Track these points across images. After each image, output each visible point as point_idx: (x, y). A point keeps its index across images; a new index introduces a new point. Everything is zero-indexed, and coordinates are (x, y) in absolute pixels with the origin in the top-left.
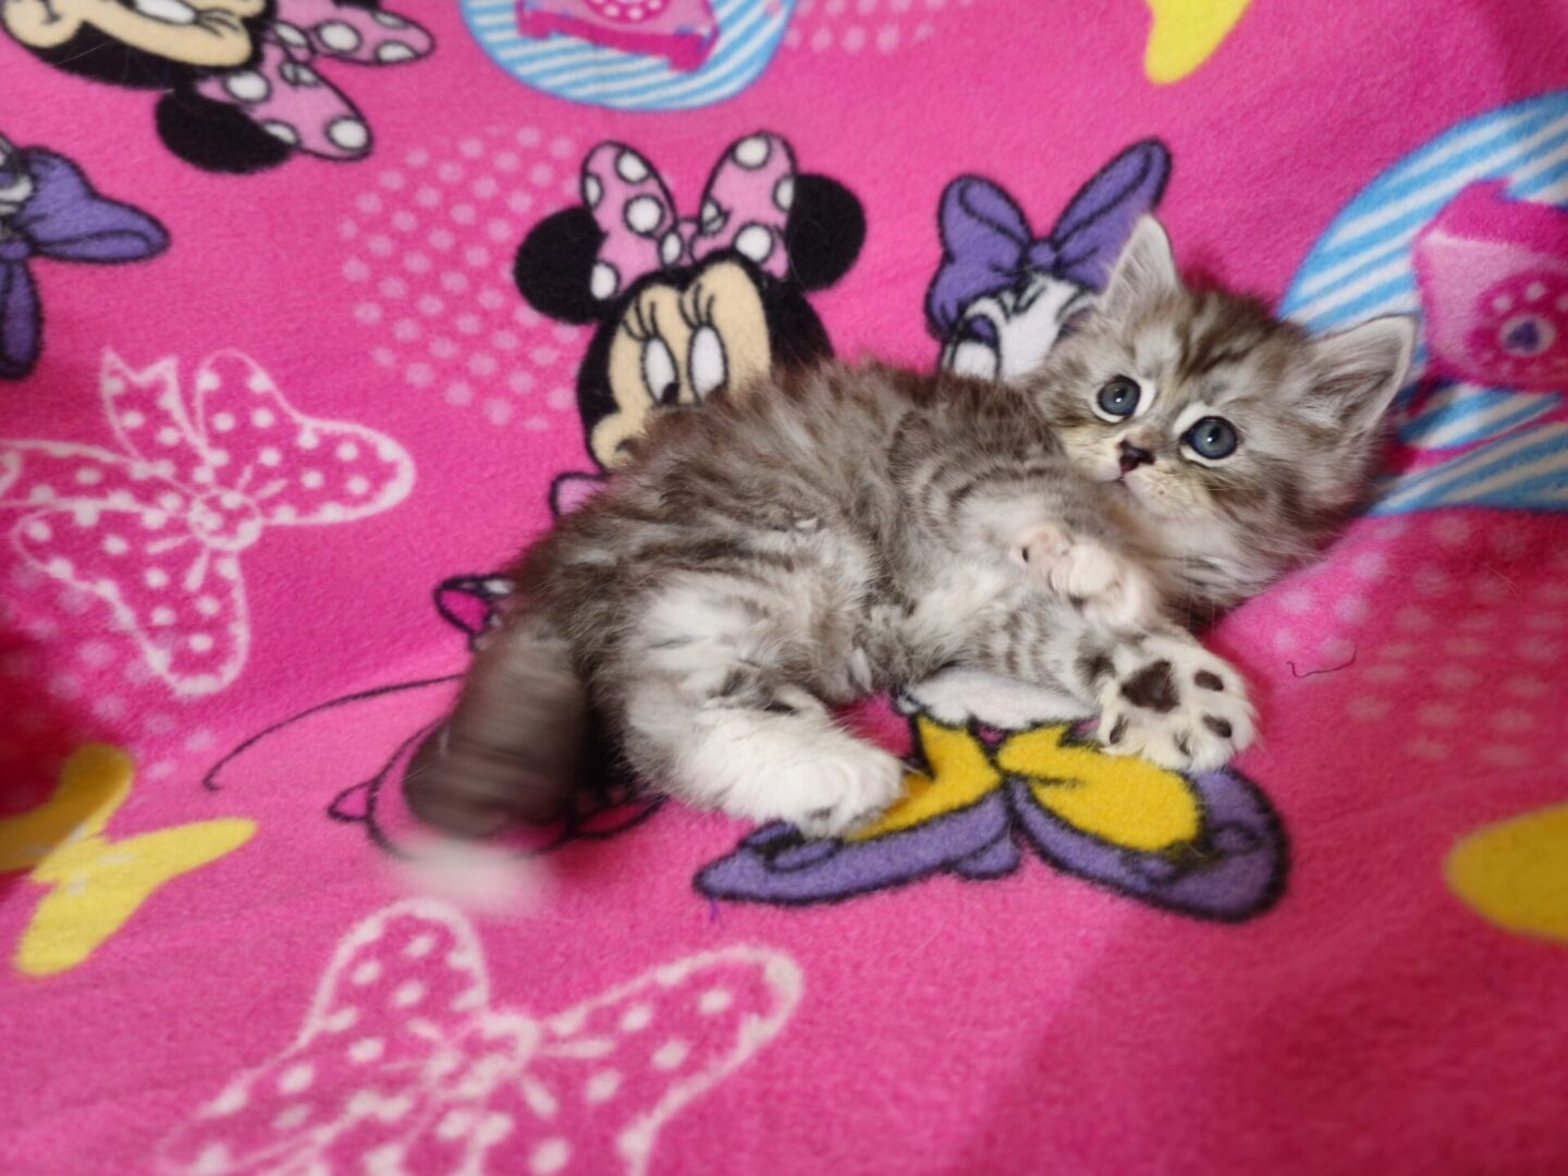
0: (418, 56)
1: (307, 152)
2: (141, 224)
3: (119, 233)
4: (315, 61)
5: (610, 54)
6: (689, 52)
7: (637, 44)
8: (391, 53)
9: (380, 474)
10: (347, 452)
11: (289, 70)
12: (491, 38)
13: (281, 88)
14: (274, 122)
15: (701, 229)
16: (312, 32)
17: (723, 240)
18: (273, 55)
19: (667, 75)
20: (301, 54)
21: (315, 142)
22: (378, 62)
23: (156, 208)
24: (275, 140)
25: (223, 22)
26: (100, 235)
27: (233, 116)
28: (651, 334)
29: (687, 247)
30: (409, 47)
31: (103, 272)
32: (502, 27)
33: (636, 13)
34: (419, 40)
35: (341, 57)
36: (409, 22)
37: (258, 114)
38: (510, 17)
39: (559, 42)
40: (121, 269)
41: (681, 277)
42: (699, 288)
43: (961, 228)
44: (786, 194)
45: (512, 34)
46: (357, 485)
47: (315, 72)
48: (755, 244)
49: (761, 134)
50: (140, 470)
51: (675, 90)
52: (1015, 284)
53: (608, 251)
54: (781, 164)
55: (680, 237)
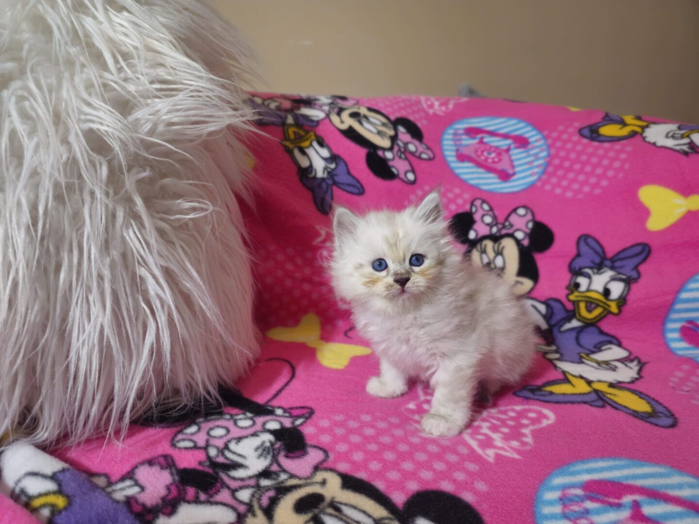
0: (430, 159)
1: (400, 179)
2: (359, 186)
3: (354, 186)
4: (405, 152)
5: (481, 170)
6: (505, 176)
7: (490, 169)
8: (424, 156)
11: (399, 153)
12: (449, 159)
13: (397, 158)
14: (394, 167)
15: (504, 227)
16: (406, 144)
17: (510, 231)
18: (396, 148)
19: (497, 181)
20: (403, 150)
21: (402, 176)
22: (420, 158)
23: (363, 182)
24: (393, 173)
25: (386, 136)
26: (349, 185)
27: (384, 162)
28: (483, 251)
29: (499, 230)
30: (428, 155)
31: (348, 195)
32: (452, 156)
33: (490, 161)
34: (431, 155)
35: (412, 154)
36: (429, 148)
37: (391, 163)
38: (454, 153)
39: (467, 164)
40: (353, 196)
41: (496, 239)
42: (500, 244)
43: (584, 248)
44: (530, 225)
45: (454, 159)
47: (405, 156)
48: (520, 235)
49: (524, 207)
51: (499, 186)
52: (599, 267)
53: (476, 226)
54: (529, 217)
55: (497, 227)
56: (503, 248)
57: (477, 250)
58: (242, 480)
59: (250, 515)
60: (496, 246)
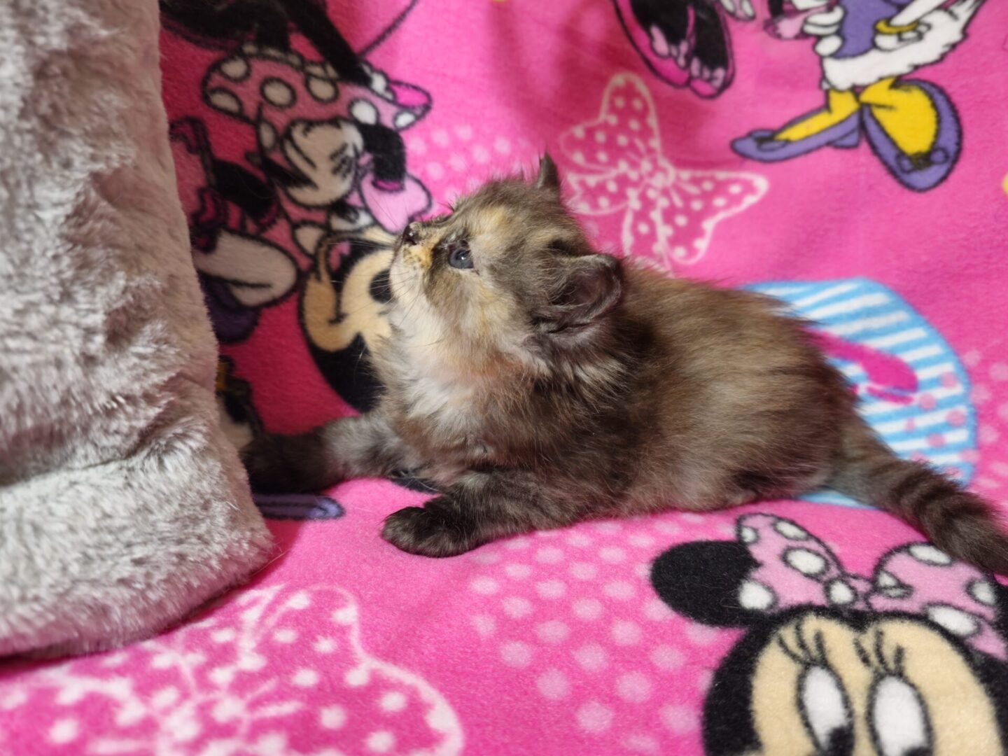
58: (308, 207)
59: (313, 276)
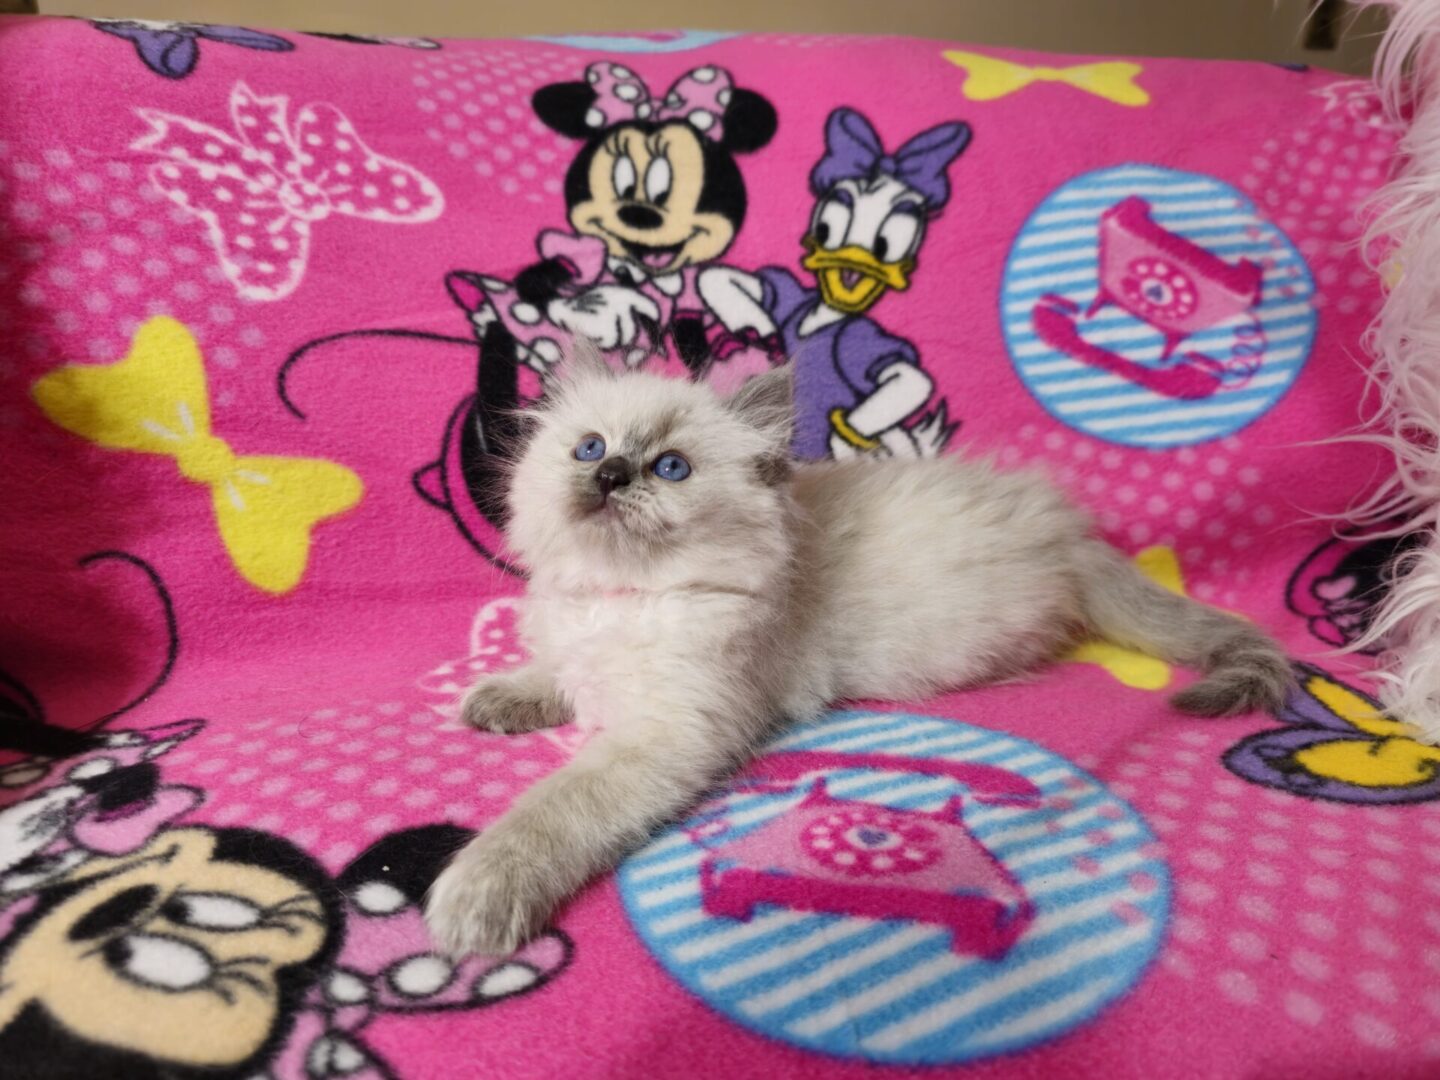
9: (419, 200)
10: (399, 181)
15: (666, 104)
17: (681, 113)
28: (623, 153)
29: (655, 113)
41: (649, 128)
43: (840, 138)
44: (725, 98)
46: (402, 203)
48: (701, 120)
50: (249, 154)
52: (870, 177)
55: (652, 105)
56: (667, 145)
57: (608, 151)
60: (652, 141)
